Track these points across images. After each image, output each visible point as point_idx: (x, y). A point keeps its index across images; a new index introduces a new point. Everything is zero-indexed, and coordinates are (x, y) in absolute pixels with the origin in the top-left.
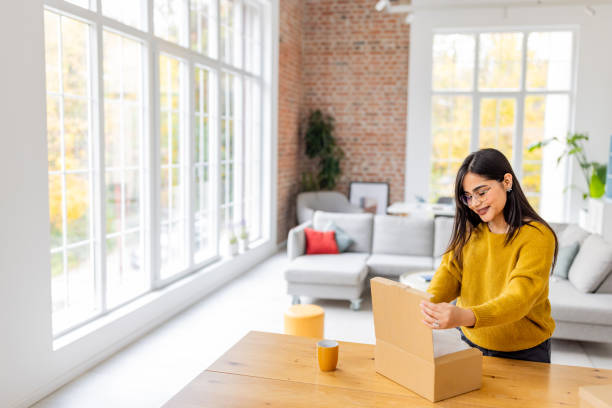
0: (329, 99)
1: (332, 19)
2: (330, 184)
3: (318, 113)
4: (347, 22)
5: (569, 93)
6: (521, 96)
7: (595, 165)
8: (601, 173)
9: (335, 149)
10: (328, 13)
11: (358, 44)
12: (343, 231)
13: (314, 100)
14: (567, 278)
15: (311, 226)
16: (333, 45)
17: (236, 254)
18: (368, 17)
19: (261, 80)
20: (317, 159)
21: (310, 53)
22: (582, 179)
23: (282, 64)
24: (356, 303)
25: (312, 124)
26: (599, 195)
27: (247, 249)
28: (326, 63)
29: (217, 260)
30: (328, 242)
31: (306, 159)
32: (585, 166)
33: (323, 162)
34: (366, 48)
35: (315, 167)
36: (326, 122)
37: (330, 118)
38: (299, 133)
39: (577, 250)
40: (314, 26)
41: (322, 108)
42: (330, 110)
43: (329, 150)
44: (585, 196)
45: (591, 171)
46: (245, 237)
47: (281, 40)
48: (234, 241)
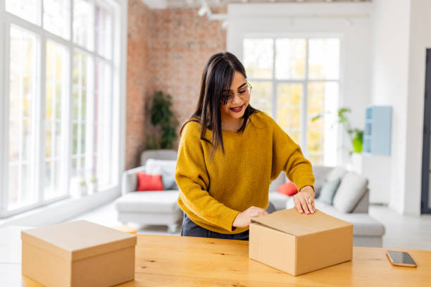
0: (169, 83)
1: (171, 26)
2: (169, 145)
3: (160, 94)
4: (182, 28)
5: (338, 81)
6: (305, 82)
7: (356, 130)
8: (360, 136)
9: (172, 119)
10: (168, 21)
11: (189, 44)
12: (168, 174)
13: (158, 83)
14: (332, 204)
15: (144, 171)
16: (171, 44)
17: (84, 194)
18: (197, 25)
19: (112, 63)
20: (159, 127)
21: (155, 49)
22: (349, 141)
23: (129, 53)
24: (173, 227)
25: (155, 101)
26: (359, 150)
27: (95, 190)
28: (166, 56)
29: (67, 197)
30: (155, 182)
31: (151, 127)
32: (350, 132)
33: (163, 129)
34: (196, 47)
35: (157, 133)
36: (166, 99)
37: (169, 97)
38: (146, 107)
39: (339, 184)
40: (157, 30)
41: (163, 90)
42: (170, 91)
43: (167, 120)
44: (351, 153)
45: (354, 135)
46: (95, 181)
47: (129, 36)
48: (83, 184)
